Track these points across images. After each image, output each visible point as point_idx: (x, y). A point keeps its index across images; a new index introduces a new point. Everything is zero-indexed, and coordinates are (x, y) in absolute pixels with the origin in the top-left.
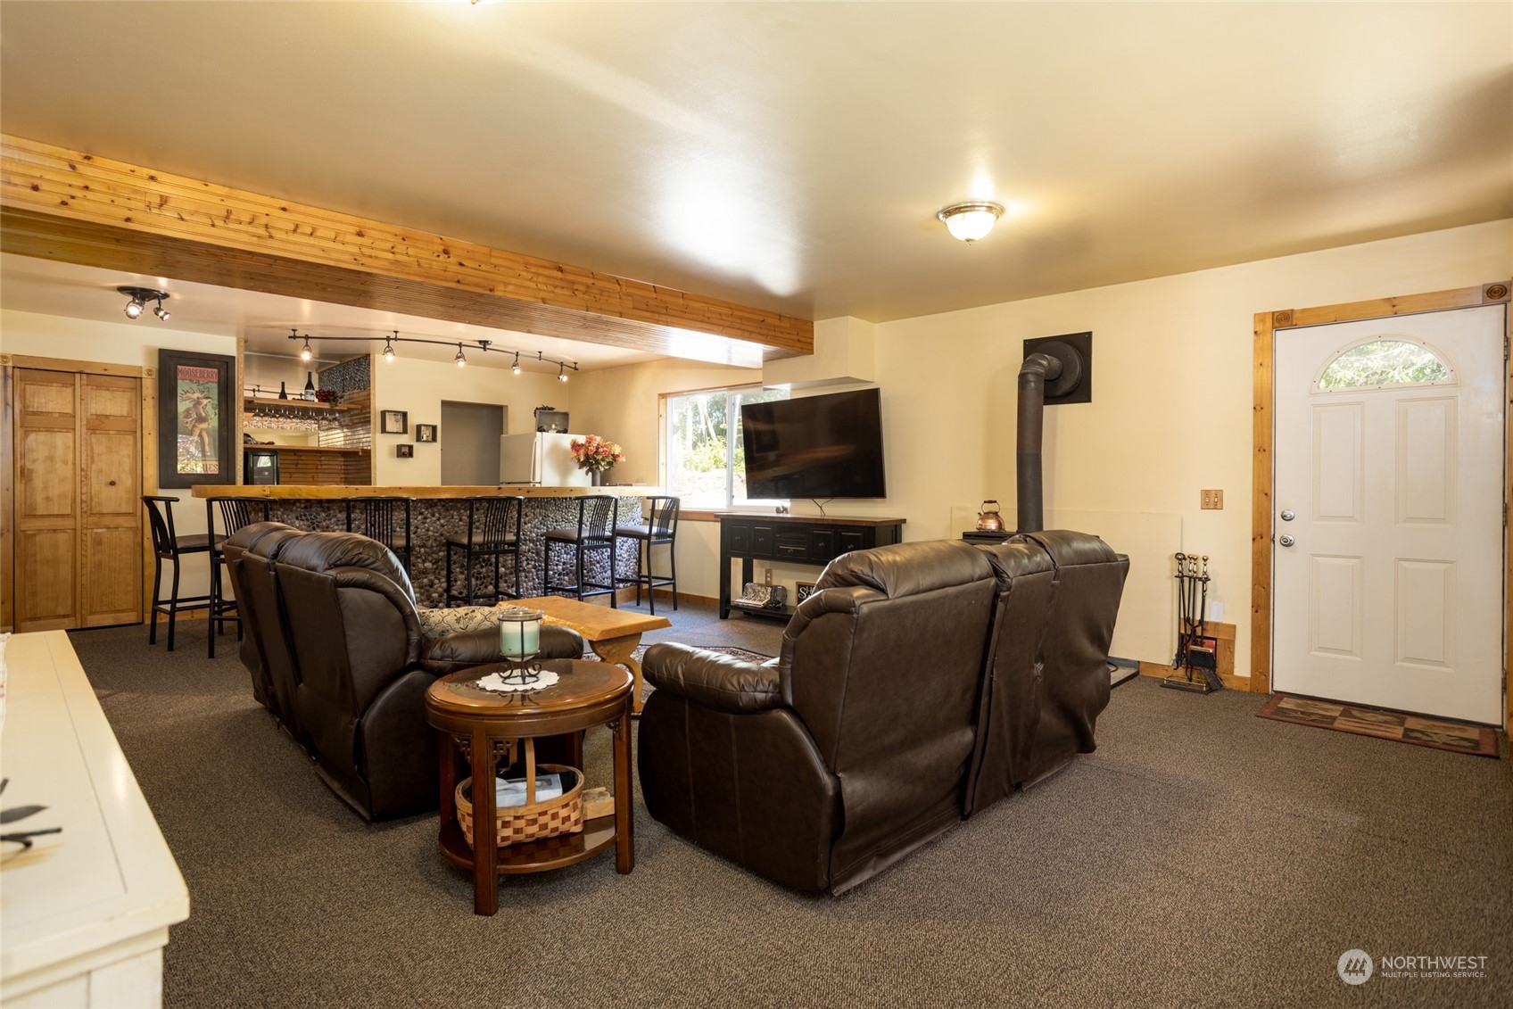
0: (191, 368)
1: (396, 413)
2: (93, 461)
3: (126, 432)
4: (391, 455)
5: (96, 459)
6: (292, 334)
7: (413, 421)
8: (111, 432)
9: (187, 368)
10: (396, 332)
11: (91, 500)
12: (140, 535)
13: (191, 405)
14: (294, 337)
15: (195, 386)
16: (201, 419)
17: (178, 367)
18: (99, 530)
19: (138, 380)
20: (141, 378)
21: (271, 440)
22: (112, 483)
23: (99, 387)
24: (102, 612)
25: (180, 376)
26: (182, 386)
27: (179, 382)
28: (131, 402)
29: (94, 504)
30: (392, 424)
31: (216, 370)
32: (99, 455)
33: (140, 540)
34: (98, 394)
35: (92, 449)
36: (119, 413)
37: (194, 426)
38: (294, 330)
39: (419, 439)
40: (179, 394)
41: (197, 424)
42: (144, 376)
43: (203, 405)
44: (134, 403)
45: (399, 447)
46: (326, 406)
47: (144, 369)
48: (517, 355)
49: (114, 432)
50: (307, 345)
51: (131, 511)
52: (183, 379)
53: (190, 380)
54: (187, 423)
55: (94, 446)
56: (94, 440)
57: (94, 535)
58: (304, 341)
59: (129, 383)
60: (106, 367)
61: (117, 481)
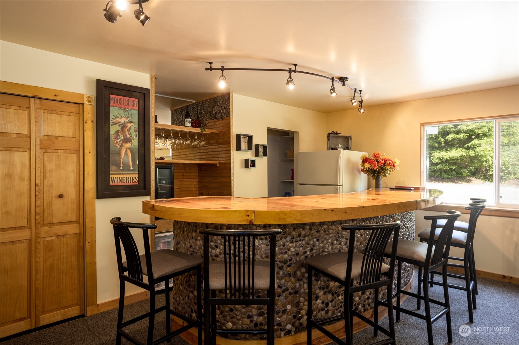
0: (120, 97)
1: (245, 136)
2: (45, 177)
3: (71, 151)
4: (242, 167)
5: (48, 175)
6: (208, 66)
7: (255, 142)
8: (60, 151)
9: (117, 97)
10: (295, 65)
11: (44, 212)
12: (82, 241)
13: (119, 128)
14: (211, 69)
15: (122, 112)
16: (127, 140)
17: (111, 96)
18: (50, 239)
19: (81, 106)
20: (83, 104)
21: (162, 156)
22: (61, 196)
23: (50, 111)
24: (52, 311)
25: (111, 104)
26: (114, 112)
27: (111, 108)
28: (75, 124)
29: (46, 215)
30: (244, 145)
31: (137, 100)
32: (51, 171)
33: (82, 244)
34: (49, 117)
35: (44, 166)
36: (65, 134)
37: (122, 146)
38: (211, 63)
39: (257, 154)
40: (111, 119)
41: (124, 144)
42: (86, 102)
43: (128, 128)
44: (77, 126)
45: (246, 161)
46: (198, 130)
47: (85, 96)
48: (355, 92)
49: (62, 151)
50: (223, 76)
51: (75, 220)
52: (114, 106)
53: (119, 107)
54: (117, 143)
55: (46, 163)
56: (46, 159)
57: (46, 243)
58: (220, 71)
59: (73, 108)
60: (56, 93)
61: (64, 194)
